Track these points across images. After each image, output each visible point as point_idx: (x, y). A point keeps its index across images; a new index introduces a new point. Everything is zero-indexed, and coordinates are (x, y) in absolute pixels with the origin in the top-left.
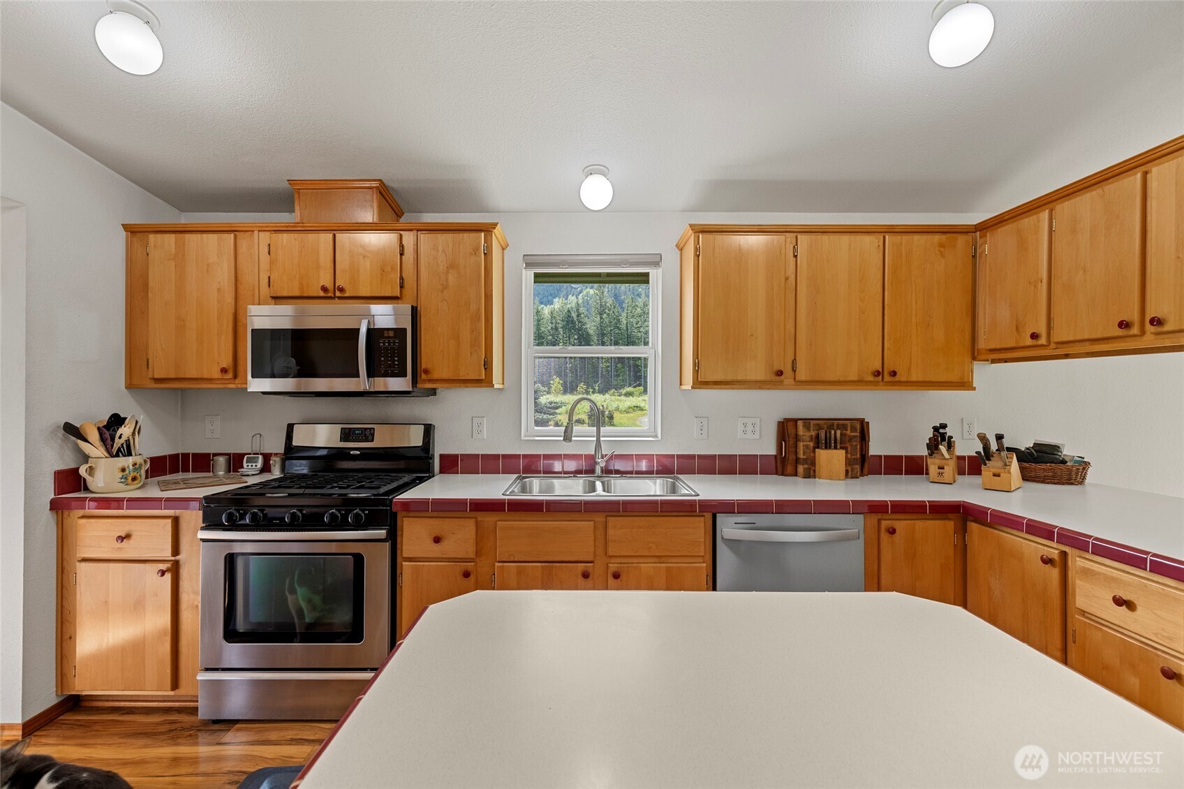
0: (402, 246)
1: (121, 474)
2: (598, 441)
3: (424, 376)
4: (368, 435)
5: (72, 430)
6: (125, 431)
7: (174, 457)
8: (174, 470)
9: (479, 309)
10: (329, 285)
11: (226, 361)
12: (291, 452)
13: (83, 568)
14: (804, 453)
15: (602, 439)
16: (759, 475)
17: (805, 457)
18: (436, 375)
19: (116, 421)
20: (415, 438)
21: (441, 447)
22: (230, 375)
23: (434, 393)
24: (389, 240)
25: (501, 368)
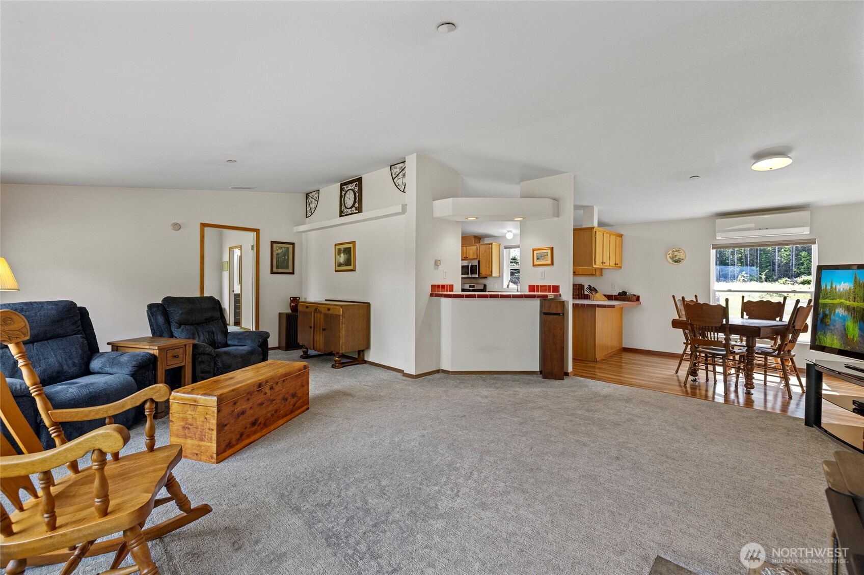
0: (477, 248)
4: (474, 286)
9: (490, 261)
10: (465, 257)
18: (482, 274)
21: (488, 289)
23: (486, 277)
24: (475, 247)
25: (498, 272)
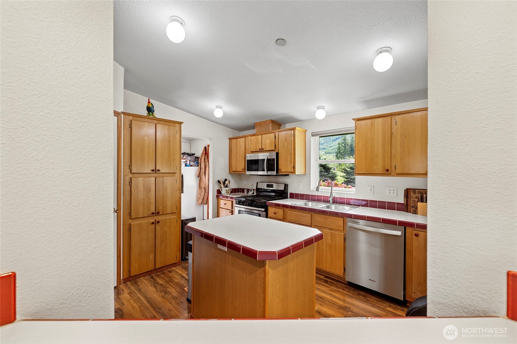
0: (275, 136)
1: (226, 191)
2: (331, 192)
3: (279, 171)
4: (271, 186)
5: (219, 182)
6: (227, 182)
7: (238, 189)
8: (238, 192)
9: (292, 152)
10: (261, 148)
11: (243, 168)
12: (258, 190)
13: (221, 209)
14: (413, 203)
15: (333, 191)
16: (396, 211)
17: (413, 205)
18: (282, 171)
19: (226, 180)
20: (282, 188)
21: (290, 190)
22: (244, 170)
23: (288, 175)
24: (272, 135)
25: (303, 168)
